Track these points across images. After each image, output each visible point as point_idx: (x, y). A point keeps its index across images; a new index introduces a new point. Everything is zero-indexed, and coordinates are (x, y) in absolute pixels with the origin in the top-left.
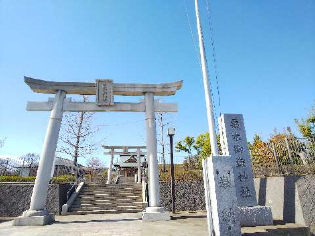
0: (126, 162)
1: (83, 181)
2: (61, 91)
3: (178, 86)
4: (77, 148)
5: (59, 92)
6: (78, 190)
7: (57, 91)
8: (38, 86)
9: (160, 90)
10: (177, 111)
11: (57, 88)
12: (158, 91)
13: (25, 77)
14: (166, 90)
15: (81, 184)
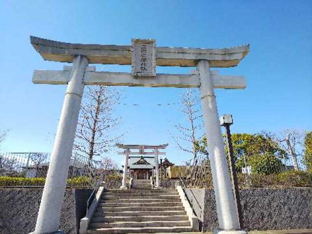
0: (135, 164)
1: (102, 185)
2: (82, 56)
3: (243, 53)
4: (92, 144)
5: (79, 57)
6: (98, 196)
7: (76, 56)
8: (50, 49)
9: (220, 58)
10: (244, 88)
11: (76, 52)
12: (216, 59)
13: (31, 37)
14: (227, 58)
15: (101, 189)
